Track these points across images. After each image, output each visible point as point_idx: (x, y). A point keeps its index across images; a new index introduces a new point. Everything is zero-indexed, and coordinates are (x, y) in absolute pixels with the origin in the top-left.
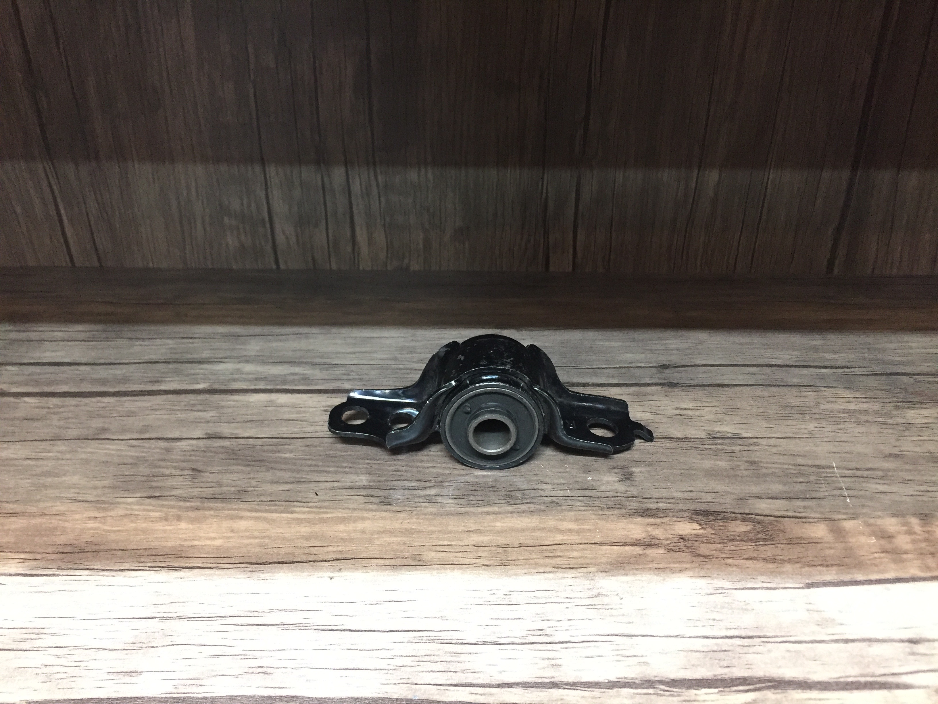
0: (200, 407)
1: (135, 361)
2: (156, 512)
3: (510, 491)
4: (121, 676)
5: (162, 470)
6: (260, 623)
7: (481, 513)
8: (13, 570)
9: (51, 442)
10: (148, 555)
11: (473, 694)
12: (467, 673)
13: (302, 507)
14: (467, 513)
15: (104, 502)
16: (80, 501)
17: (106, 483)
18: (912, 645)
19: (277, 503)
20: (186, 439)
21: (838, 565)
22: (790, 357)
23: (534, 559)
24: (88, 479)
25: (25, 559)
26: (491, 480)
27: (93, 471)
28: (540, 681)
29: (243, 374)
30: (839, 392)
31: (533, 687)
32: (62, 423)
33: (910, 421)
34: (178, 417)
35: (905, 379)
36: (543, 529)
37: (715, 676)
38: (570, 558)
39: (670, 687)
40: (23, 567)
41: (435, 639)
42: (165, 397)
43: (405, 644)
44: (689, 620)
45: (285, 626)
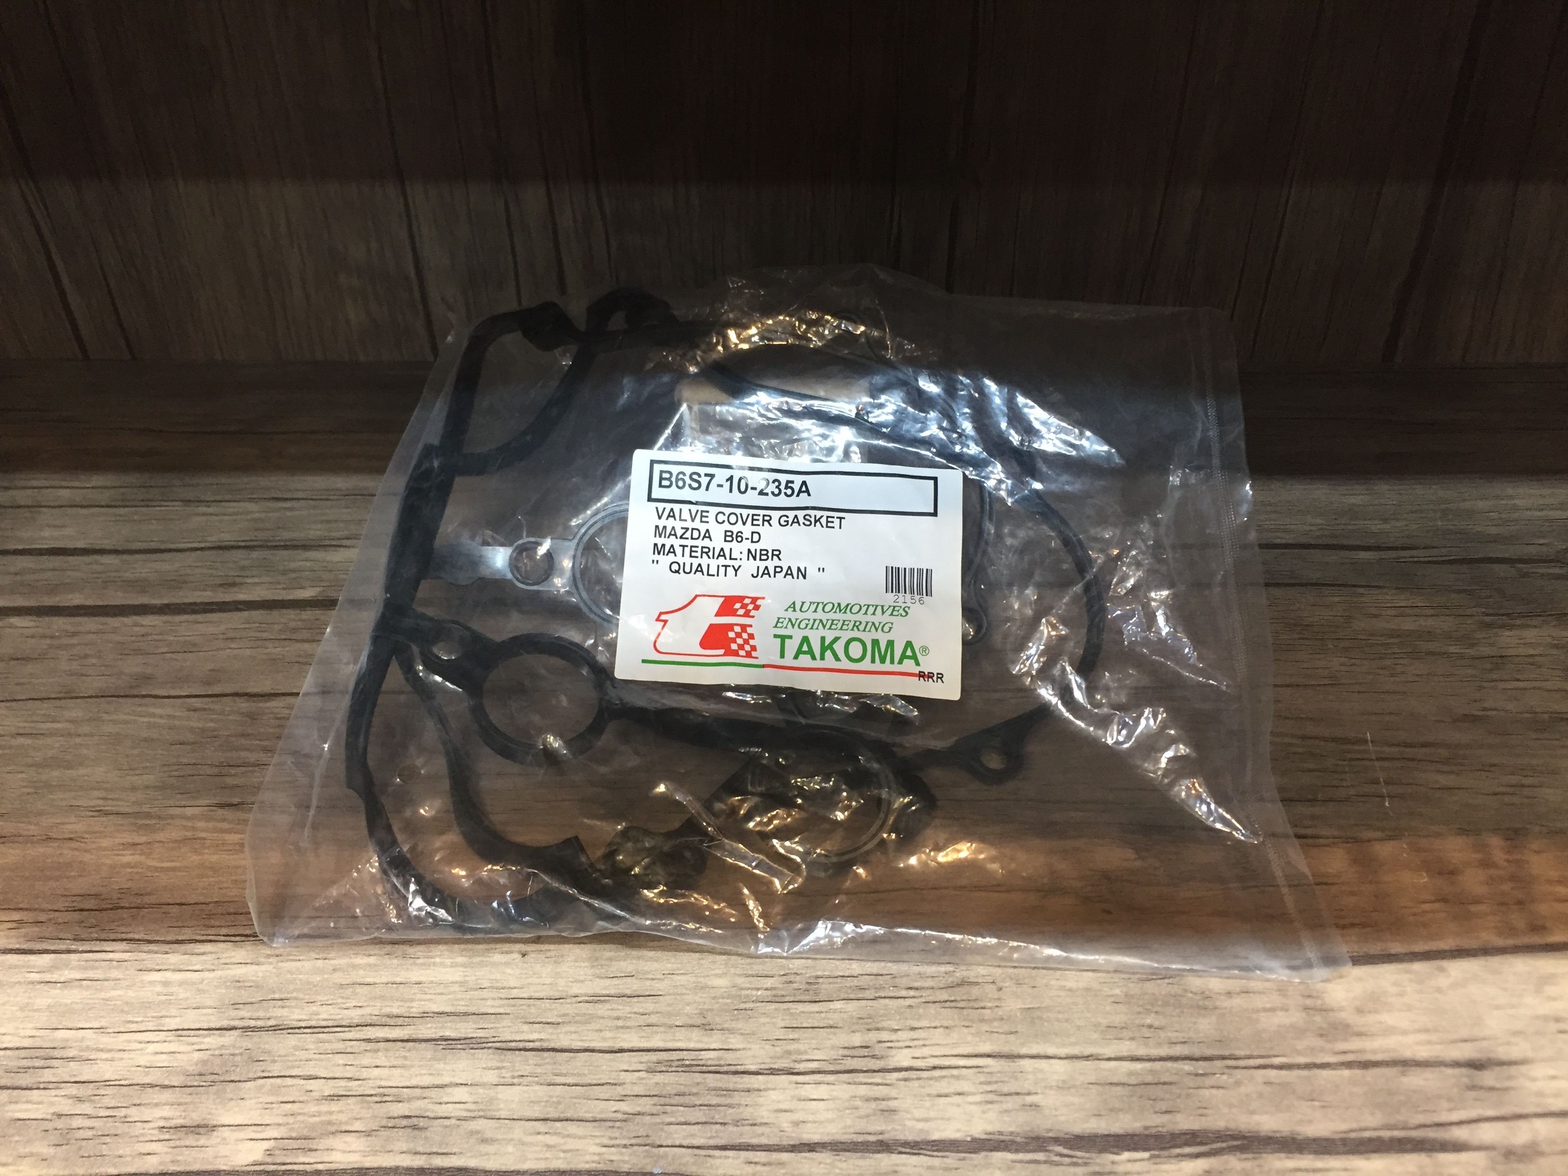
0: (305, 634)
1: (196, 545)
2: (235, 833)
4: (180, 1135)
5: (243, 754)
6: (406, 1037)
9: (58, 703)
11: (751, 1163)
12: (743, 1125)
15: (148, 816)
16: (107, 814)
17: (150, 779)
18: (1472, 1072)
20: (284, 694)
21: (1363, 925)
22: (1308, 528)
24: (120, 773)
25: (19, 922)
27: (127, 756)
28: (860, 1139)
30: (1387, 597)
31: (849, 1151)
32: (75, 666)
33: (1502, 653)
34: (269, 654)
35: (1501, 569)
37: (1146, 1128)
39: (1071, 1149)
40: (18, 937)
41: (691, 1065)
42: (246, 614)
43: (643, 1074)
44: (1109, 1027)
45: (448, 1043)
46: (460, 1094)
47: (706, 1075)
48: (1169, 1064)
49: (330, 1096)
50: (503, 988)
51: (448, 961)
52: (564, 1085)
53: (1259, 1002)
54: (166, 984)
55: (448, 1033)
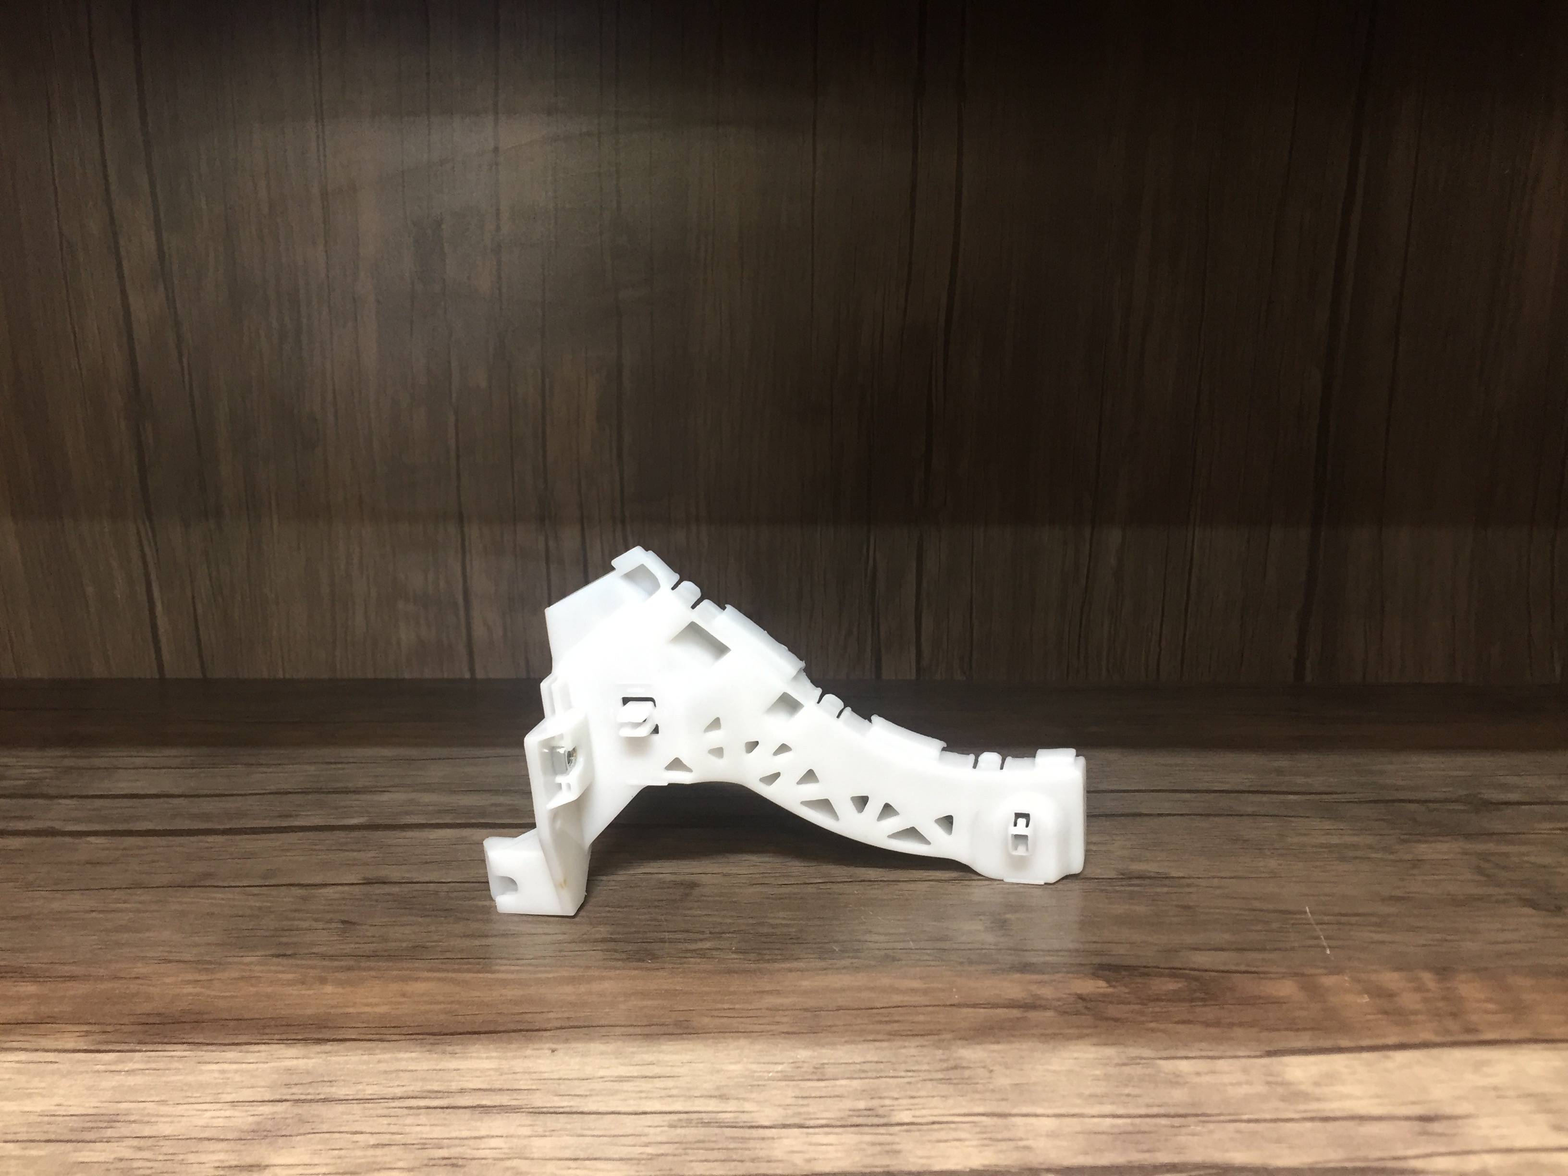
0: (354, 846)
1: (256, 792)
2: (288, 973)
3: (822, 943)
5: (296, 923)
6: (446, 1106)
7: (779, 970)
8: (70, 1045)
9: (128, 891)
10: (277, 1026)
13: (510, 965)
14: (760, 970)
15: (210, 963)
16: (170, 961)
17: (211, 939)
18: (1422, 1123)
19: (471, 960)
20: (334, 884)
21: (1313, 1029)
22: (1242, 781)
23: (859, 1024)
24: (183, 935)
25: (87, 1032)
26: (794, 930)
27: (191, 924)
29: (419, 806)
30: (1314, 823)
32: (144, 867)
33: (1420, 858)
34: (320, 859)
35: (1413, 807)
36: (872, 989)
37: (1130, 1162)
38: (914, 1022)
40: (85, 1042)
41: (711, 1123)
42: (301, 834)
43: (666, 1129)
44: (1091, 1096)
45: (485, 1109)
46: (494, 1143)
47: (725, 1129)
48: (1148, 1120)
49: (373, 1145)
50: (535, 1073)
51: (485, 1055)
52: (593, 1136)
53: (1226, 1079)
54: (223, 1072)
55: (484, 1103)
